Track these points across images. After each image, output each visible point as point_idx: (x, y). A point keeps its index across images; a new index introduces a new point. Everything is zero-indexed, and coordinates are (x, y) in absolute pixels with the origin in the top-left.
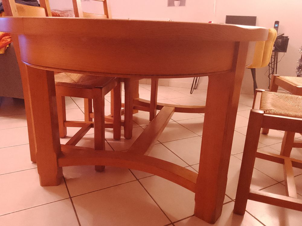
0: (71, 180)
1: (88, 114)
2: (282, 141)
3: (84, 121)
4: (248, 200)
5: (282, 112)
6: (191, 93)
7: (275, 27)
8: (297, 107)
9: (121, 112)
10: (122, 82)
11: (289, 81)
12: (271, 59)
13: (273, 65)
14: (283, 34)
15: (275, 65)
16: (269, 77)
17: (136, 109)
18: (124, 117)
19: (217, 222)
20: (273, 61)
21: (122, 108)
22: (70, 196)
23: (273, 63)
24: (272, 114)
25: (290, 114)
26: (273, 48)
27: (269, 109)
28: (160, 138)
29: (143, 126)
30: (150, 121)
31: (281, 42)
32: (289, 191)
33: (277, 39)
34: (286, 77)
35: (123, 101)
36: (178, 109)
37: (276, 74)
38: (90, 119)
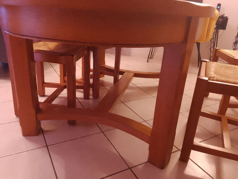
0: (48, 131)
1: (63, 77)
2: (220, 102)
3: (59, 82)
4: (192, 150)
5: (224, 79)
6: (147, 62)
7: (217, 9)
8: (235, 75)
9: (90, 75)
10: (91, 51)
11: (228, 54)
12: (213, 35)
13: (214, 40)
14: (224, 15)
15: (216, 40)
16: (210, 50)
17: (103, 74)
18: (92, 80)
19: (166, 167)
20: (214, 36)
21: (91, 73)
22: (46, 144)
23: (214, 39)
24: (215, 81)
25: (230, 81)
26: (215, 26)
27: (212, 76)
28: (122, 98)
29: (108, 88)
30: (114, 83)
31: (222, 21)
32: (224, 143)
33: (219, 18)
34: (225, 50)
35: (92, 67)
36: (137, 75)
37: (216, 47)
38: (65, 82)
